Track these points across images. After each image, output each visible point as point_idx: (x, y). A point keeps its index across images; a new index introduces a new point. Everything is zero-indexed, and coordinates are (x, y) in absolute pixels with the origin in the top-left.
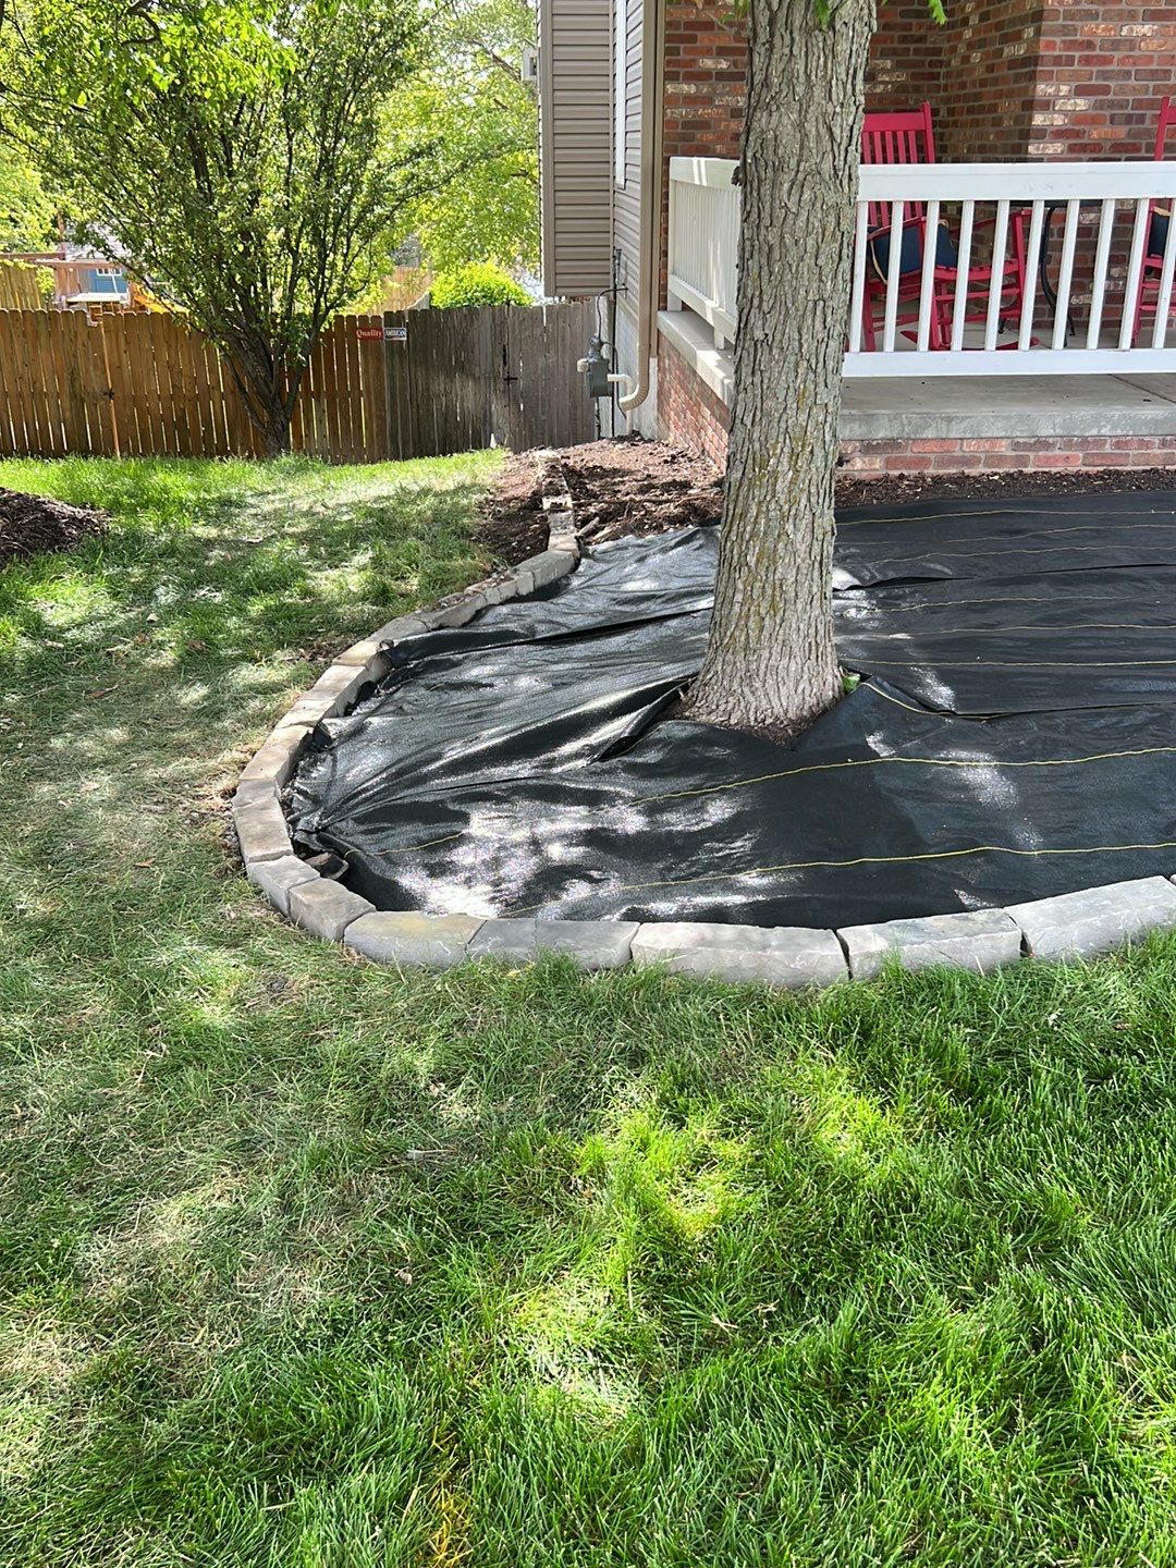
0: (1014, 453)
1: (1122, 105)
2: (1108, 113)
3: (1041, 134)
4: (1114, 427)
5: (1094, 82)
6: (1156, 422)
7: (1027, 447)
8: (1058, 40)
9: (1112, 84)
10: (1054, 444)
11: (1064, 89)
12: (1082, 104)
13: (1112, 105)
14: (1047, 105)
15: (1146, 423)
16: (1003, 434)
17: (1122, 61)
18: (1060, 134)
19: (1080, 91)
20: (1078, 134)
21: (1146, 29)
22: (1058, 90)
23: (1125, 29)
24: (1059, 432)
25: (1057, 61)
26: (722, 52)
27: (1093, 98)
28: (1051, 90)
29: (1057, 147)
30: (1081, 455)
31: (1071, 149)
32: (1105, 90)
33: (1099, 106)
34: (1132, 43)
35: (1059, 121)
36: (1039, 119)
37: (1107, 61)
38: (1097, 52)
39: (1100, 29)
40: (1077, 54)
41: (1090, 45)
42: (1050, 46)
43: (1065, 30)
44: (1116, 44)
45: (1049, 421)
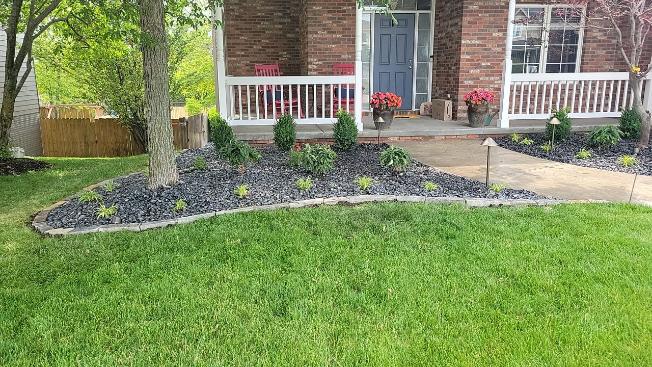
1: (330, 63)
2: (327, 65)
3: (311, 70)
4: (305, 137)
5: (322, 58)
8: (312, 48)
9: (327, 59)
11: (315, 60)
12: (320, 63)
13: (327, 63)
14: (311, 63)
17: (328, 53)
18: (315, 70)
19: (319, 60)
20: (320, 70)
21: (333, 46)
23: (328, 46)
25: (313, 53)
26: (242, 50)
28: (312, 60)
29: (316, 73)
31: (319, 73)
32: (326, 60)
33: (324, 63)
34: (330, 49)
35: (315, 67)
36: (310, 67)
37: (325, 53)
38: (322, 51)
39: (322, 46)
40: (317, 52)
41: (320, 50)
42: (311, 50)
43: (314, 46)
44: (327, 49)
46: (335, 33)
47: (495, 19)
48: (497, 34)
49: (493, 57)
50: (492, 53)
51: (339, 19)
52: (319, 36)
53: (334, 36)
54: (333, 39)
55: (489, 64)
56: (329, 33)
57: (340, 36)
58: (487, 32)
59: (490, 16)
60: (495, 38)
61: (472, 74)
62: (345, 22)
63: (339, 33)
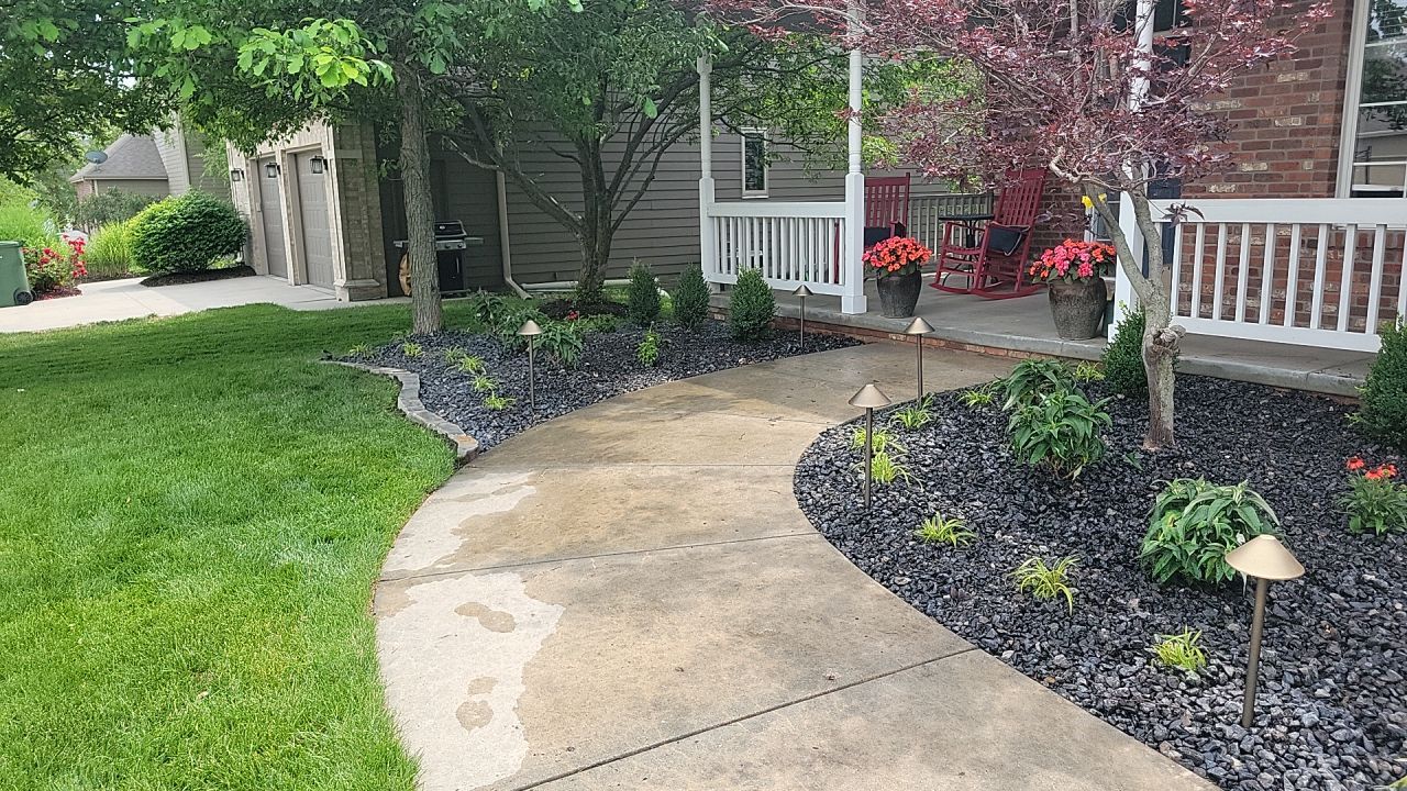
48: (1288, 78)
49: (1278, 145)
50: (1273, 134)
55: (1263, 166)
60: (1284, 88)
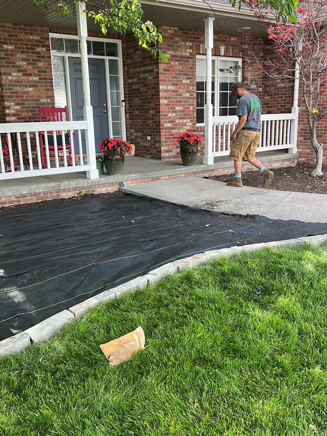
0: (16, 199)
1: (29, 107)
2: (25, 110)
3: (9, 115)
4: (42, 189)
5: (20, 102)
6: (53, 187)
7: (19, 197)
8: (8, 91)
9: (25, 102)
10: (27, 196)
11: (13, 104)
12: (18, 107)
13: (26, 107)
14: (9, 108)
15: (50, 187)
16: (12, 195)
17: (26, 97)
18: (14, 115)
19: (17, 104)
20: (19, 115)
21: (31, 89)
22: (11, 104)
23: (25, 90)
24: (28, 192)
25: (9, 97)
27: (21, 106)
28: (9, 104)
29: (14, 118)
30: (35, 198)
31: (18, 118)
32: (24, 104)
33: (23, 108)
34: (28, 93)
35: (13, 112)
36: (7, 111)
37: (23, 97)
38: (19, 95)
39: (19, 89)
40: (14, 95)
41: (17, 93)
42: (6, 93)
43: (9, 89)
44: (24, 93)
45: (24, 190)
46: (31, 75)
47: (183, 68)
48: (185, 81)
49: (184, 101)
50: (183, 98)
51: (33, 60)
52: (15, 78)
53: (30, 78)
54: (29, 82)
56: (24, 75)
57: (37, 78)
58: (178, 79)
59: (179, 64)
60: (184, 84)
61: (170, 118)
62: (40, 64)
63: (35, 75)
